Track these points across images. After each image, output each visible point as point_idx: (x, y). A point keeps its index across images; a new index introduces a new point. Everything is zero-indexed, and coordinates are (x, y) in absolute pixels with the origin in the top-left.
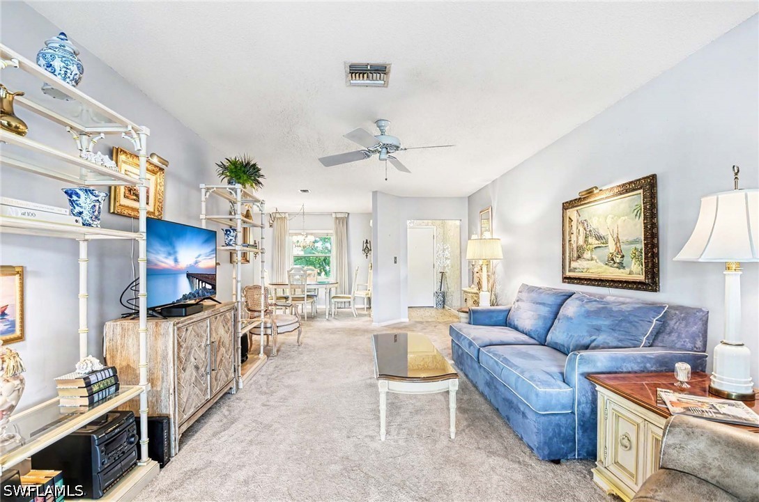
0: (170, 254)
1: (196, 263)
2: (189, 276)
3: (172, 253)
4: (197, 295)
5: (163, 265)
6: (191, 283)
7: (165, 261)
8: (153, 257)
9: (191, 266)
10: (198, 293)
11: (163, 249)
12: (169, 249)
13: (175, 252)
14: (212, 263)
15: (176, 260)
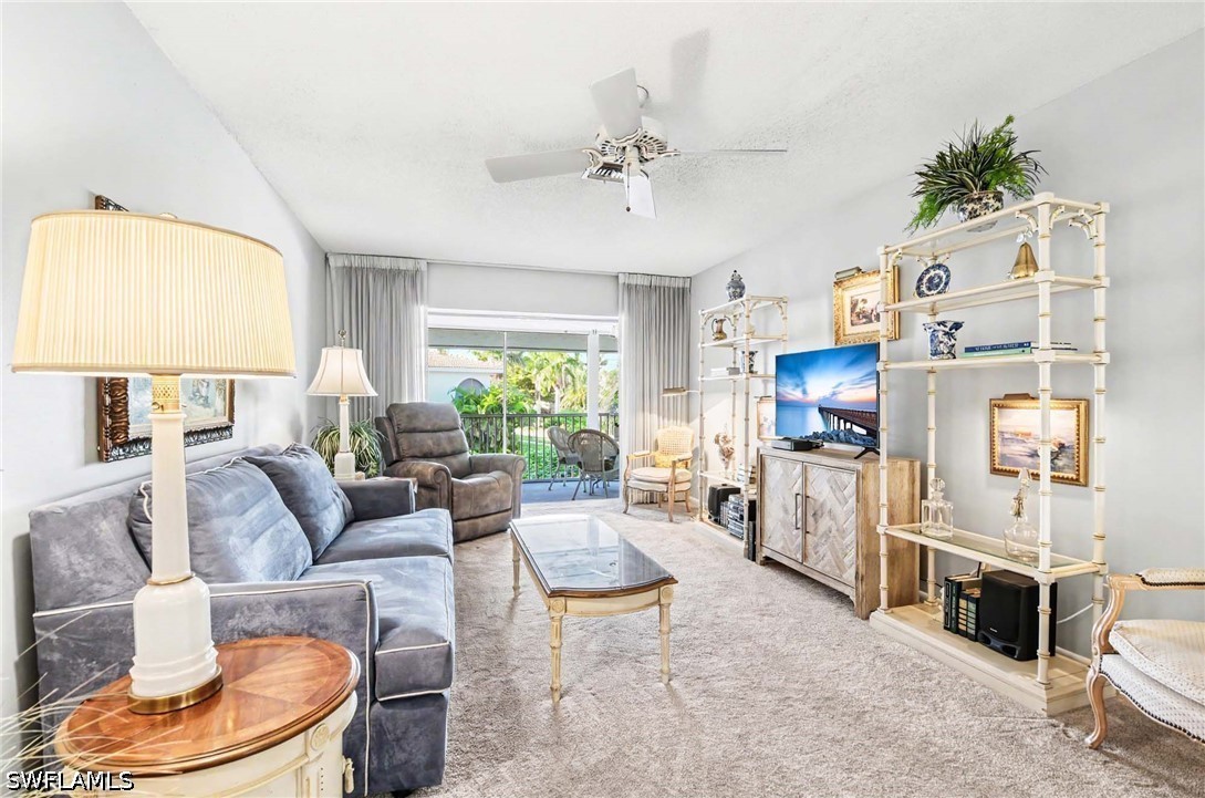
0: (797, 386)
1: (834, 394)
2: (821, 410)
3: (801, 384)
4: (835, 438)
5: (791, 397)
6: (826, 421)
7: (794, 394)
8: (781, 390)
9: (825, 399)
10: (838, 435)
11: (790, 381)
12: (797, 380)
13: (804, 383)
14: (871, 393)
15: (804, 392)
